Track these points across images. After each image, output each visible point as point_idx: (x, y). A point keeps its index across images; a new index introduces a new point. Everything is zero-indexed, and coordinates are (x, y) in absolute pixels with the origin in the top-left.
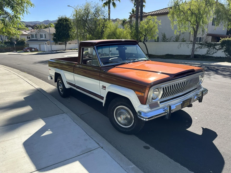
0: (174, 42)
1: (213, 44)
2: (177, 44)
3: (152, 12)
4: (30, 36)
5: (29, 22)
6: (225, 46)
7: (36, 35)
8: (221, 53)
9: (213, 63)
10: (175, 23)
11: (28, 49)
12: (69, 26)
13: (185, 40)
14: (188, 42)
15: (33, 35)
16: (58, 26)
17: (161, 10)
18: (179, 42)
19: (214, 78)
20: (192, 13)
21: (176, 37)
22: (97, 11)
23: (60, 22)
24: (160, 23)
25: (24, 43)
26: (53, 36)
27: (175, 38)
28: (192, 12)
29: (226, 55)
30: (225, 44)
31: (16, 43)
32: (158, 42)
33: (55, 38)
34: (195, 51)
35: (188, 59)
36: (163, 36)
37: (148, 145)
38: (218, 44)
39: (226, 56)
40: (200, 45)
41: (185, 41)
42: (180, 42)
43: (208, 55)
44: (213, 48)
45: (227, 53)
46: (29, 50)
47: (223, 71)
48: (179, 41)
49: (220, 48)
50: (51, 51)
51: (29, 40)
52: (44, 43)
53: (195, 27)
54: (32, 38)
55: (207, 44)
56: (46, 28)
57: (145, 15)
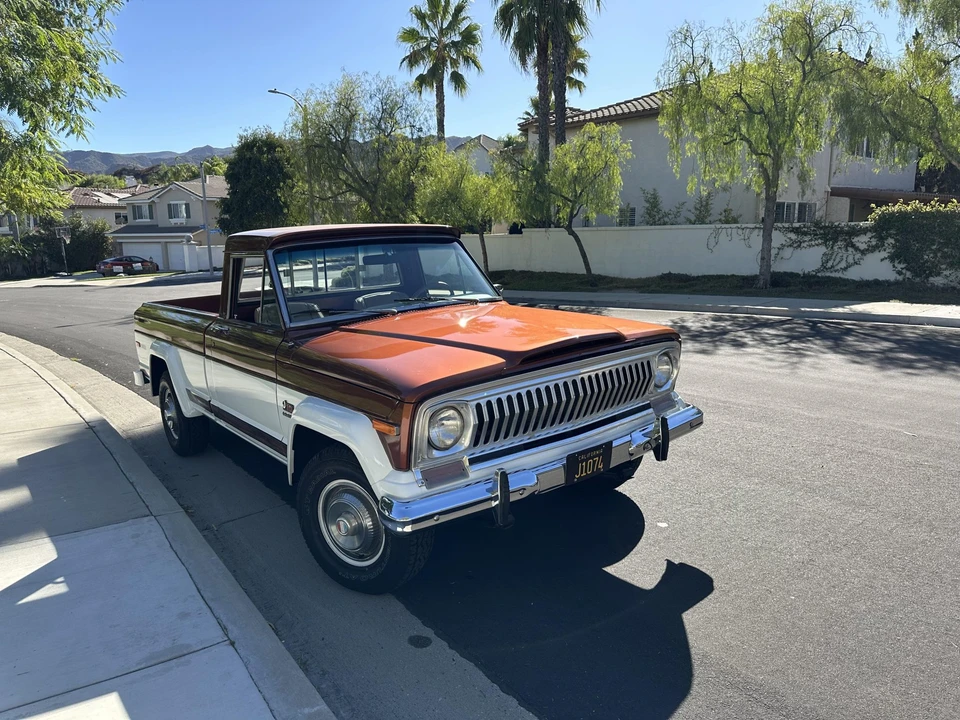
0: (691, 223)
1: (842, 228)
2: (703, 231)
3: (606, 108)
4: (128, 212)
5: (131, 157)
6: (890, 235)
7: (150, 207)
8: (877, 266)
9: (842, 306)
10: (690, 149)
11: (118, 262)
12: (281, 169)
13: (734, 214)
14: (746, 225)
15: (139, 207)
16: (236, 170)
17: (642, 98)
18: (710, 223)
19: (814, 367)
20: (751, 111)
21: (698, 206)
22: (389, 110)
23: (248, 154)
24: (629, 150)
25: (104, 239)
26: (219, 210)
27: (693, 210)
28: (748, 106)
29: (899, 273)
30: (890, 229)
31: (68, 242)
32: (634, 225)
33: (227, 216)
34: (776, 257)
35: (750, 290)
36: (647, 201)
37: (429, 632)
38: (864, 231)
39: (900, 278)
40: (793, 236)
41: (735, 221)
42: (713, 226)
43: (828, 274)
44: (846, 246)
45: (903, 266)
46: (120, 268)
47: (867, 337)
48: (709, 218)
49: (874, 243)
50: (208, 271)
51: (123, 226)
52: (184, 237)
53: (768, 162)
54: (135, 218)
55: (821, 228)
56: (195, 176)
57: (578, 121)
